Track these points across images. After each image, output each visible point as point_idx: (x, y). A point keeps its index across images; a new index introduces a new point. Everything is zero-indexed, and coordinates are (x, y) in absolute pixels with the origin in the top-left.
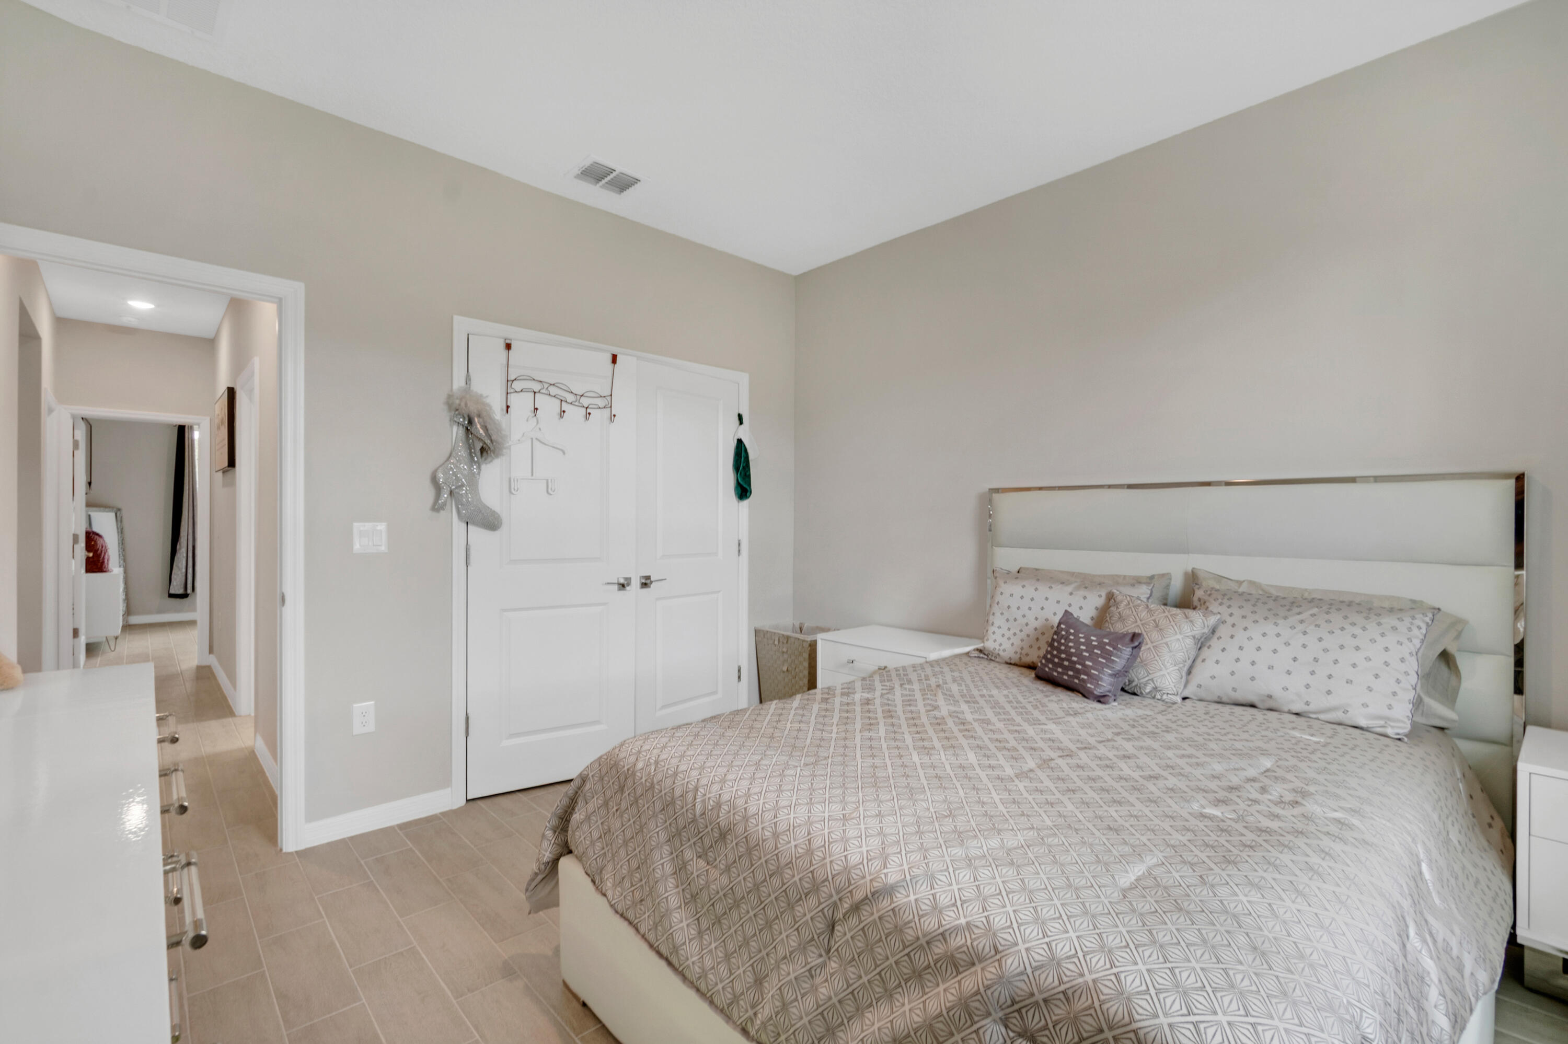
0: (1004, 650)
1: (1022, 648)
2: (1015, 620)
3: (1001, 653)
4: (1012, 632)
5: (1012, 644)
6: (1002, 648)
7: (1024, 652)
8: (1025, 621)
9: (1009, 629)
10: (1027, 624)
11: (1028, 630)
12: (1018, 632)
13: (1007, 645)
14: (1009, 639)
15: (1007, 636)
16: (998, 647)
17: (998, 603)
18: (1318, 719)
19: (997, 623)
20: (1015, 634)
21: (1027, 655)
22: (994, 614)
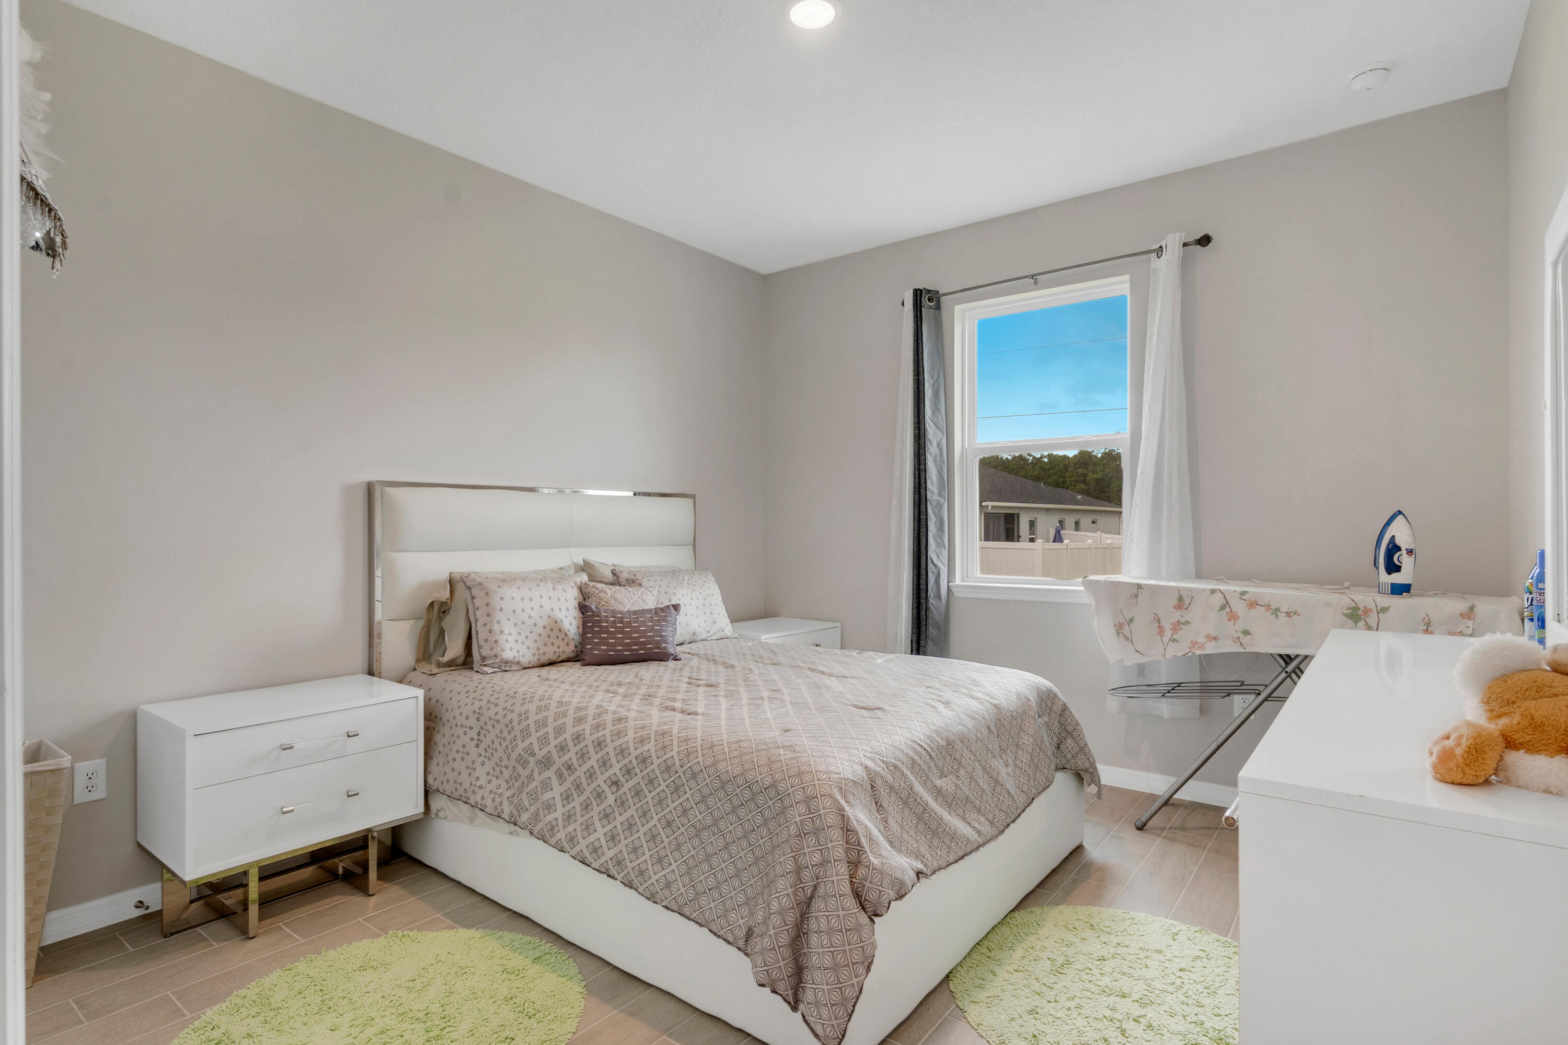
0: (524, 656)
1: (538, 649)
2: (523, 623)
3: (522, 660)
4: (523, 636)
5: (528, 648)
6: (521, 654)
7: (541, 652)
8: (532, 622)
9: (519, 634)
10: (535, 625)
11: (539, 629)
12: (529, 634)
13: (523, 650)
14: (523, 643)
15: (520, 641)
16: (517, 655)
17: (501, 610)
18: (712, 640)
19: (506, 631)
20: (527, 637)
21: (544, 654)
22: (499, 622)
